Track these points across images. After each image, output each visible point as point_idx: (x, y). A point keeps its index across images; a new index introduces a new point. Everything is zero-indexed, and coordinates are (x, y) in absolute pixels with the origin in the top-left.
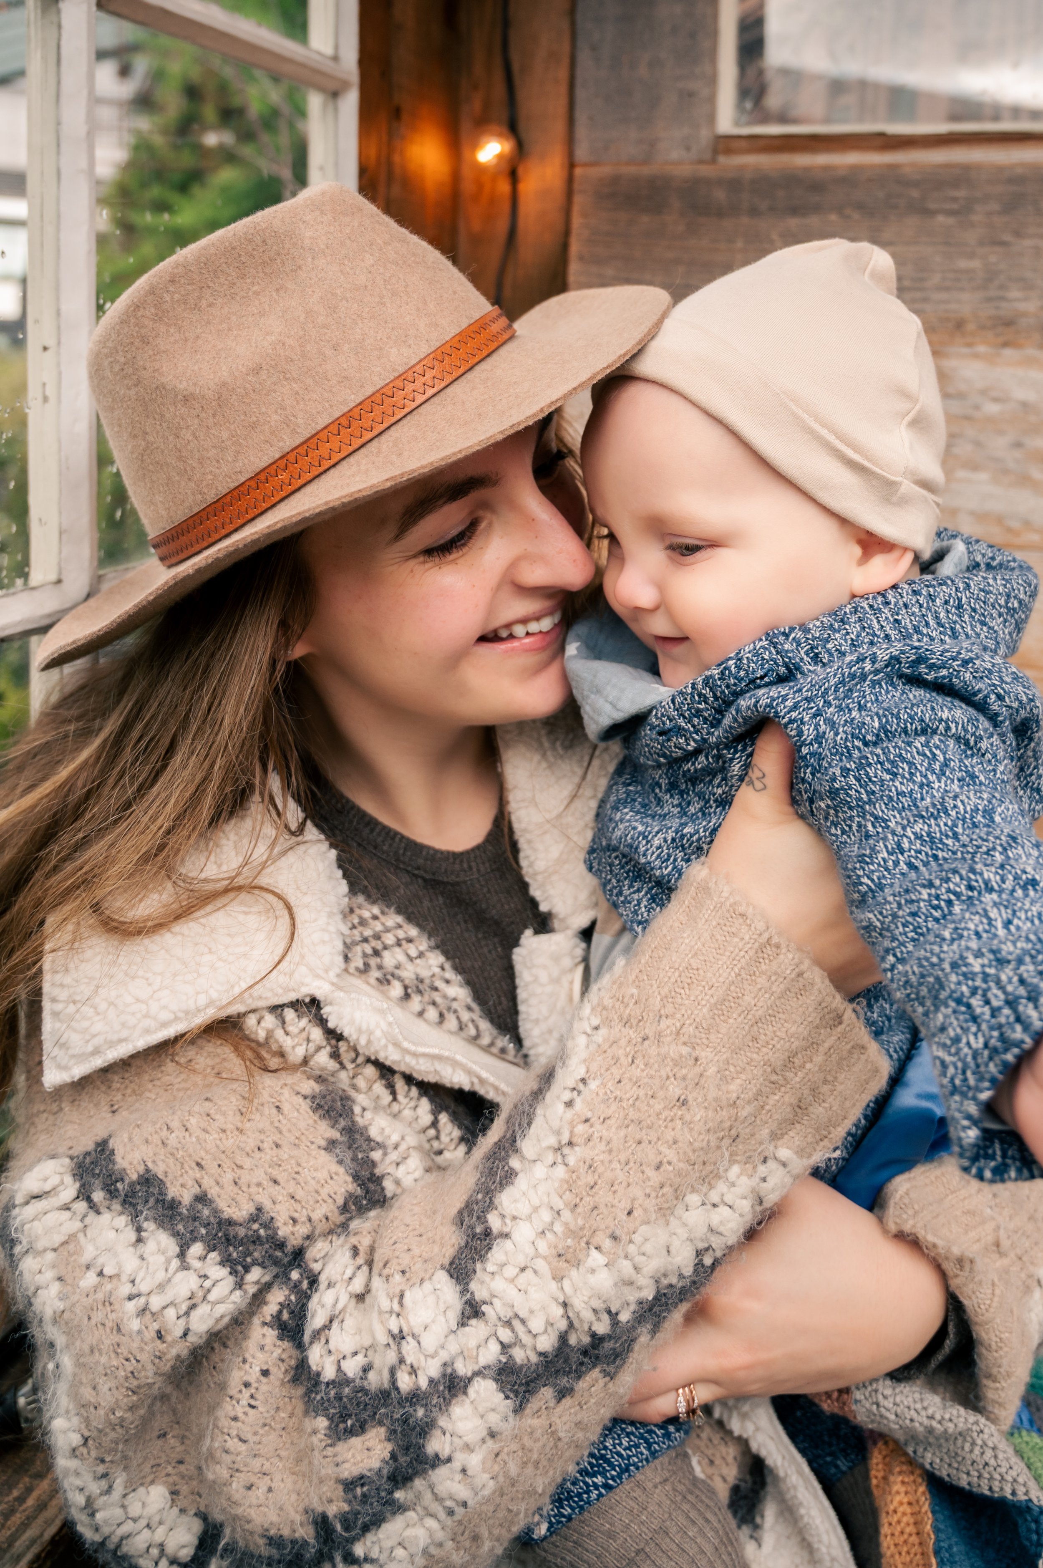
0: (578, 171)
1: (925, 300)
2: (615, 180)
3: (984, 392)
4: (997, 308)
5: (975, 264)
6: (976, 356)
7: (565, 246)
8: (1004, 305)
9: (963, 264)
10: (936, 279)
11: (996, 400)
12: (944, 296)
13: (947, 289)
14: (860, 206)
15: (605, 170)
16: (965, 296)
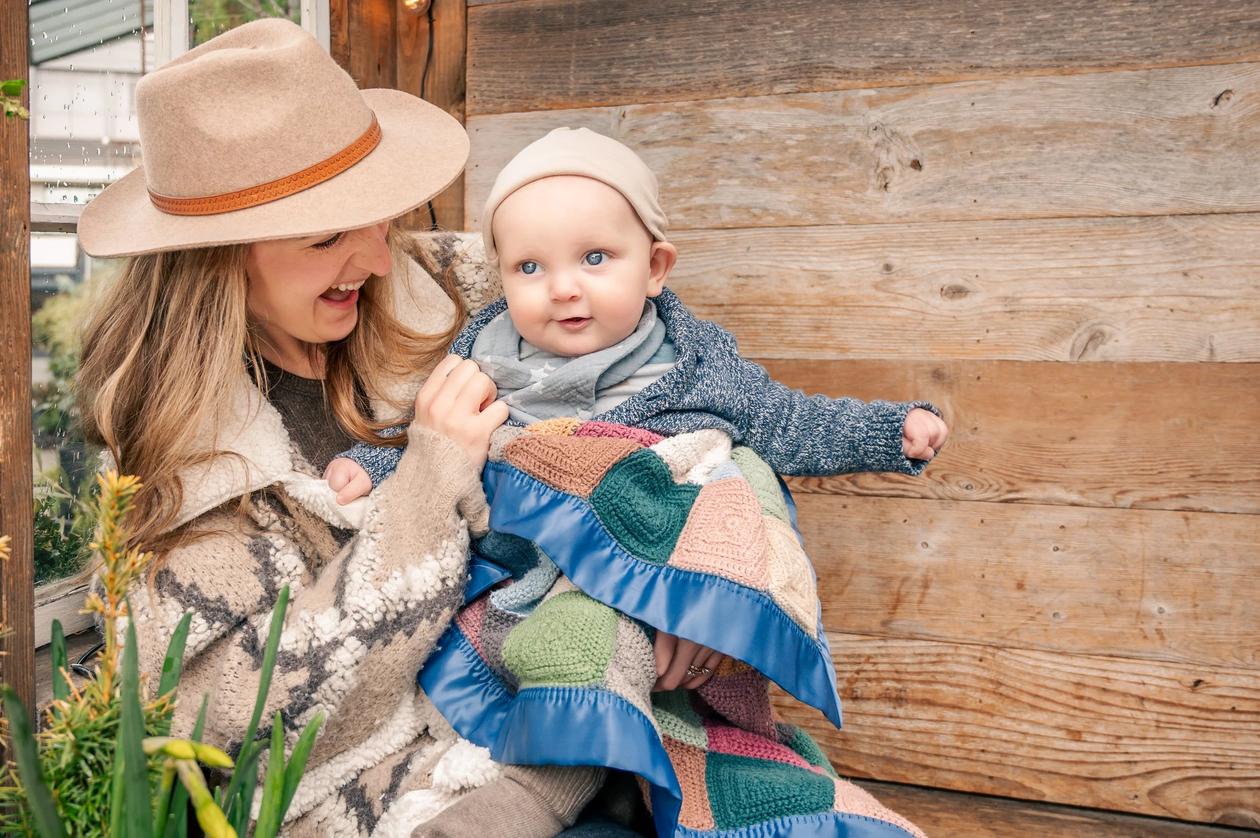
0: (470, 10)
1: (694, 71)
2: (495, 14)
3: (733, 127)
4: (741, 72)
5: (725, 45)
6: (727, 104)
7: (464, 59)
8: (744, 69)
9: (716, 46)
10: (700, 57)
11: (741, 131)
12: (705, 68)
13: (708, 63)
14: (650, 16)
15: (489, 8)
16: (719, 66)
